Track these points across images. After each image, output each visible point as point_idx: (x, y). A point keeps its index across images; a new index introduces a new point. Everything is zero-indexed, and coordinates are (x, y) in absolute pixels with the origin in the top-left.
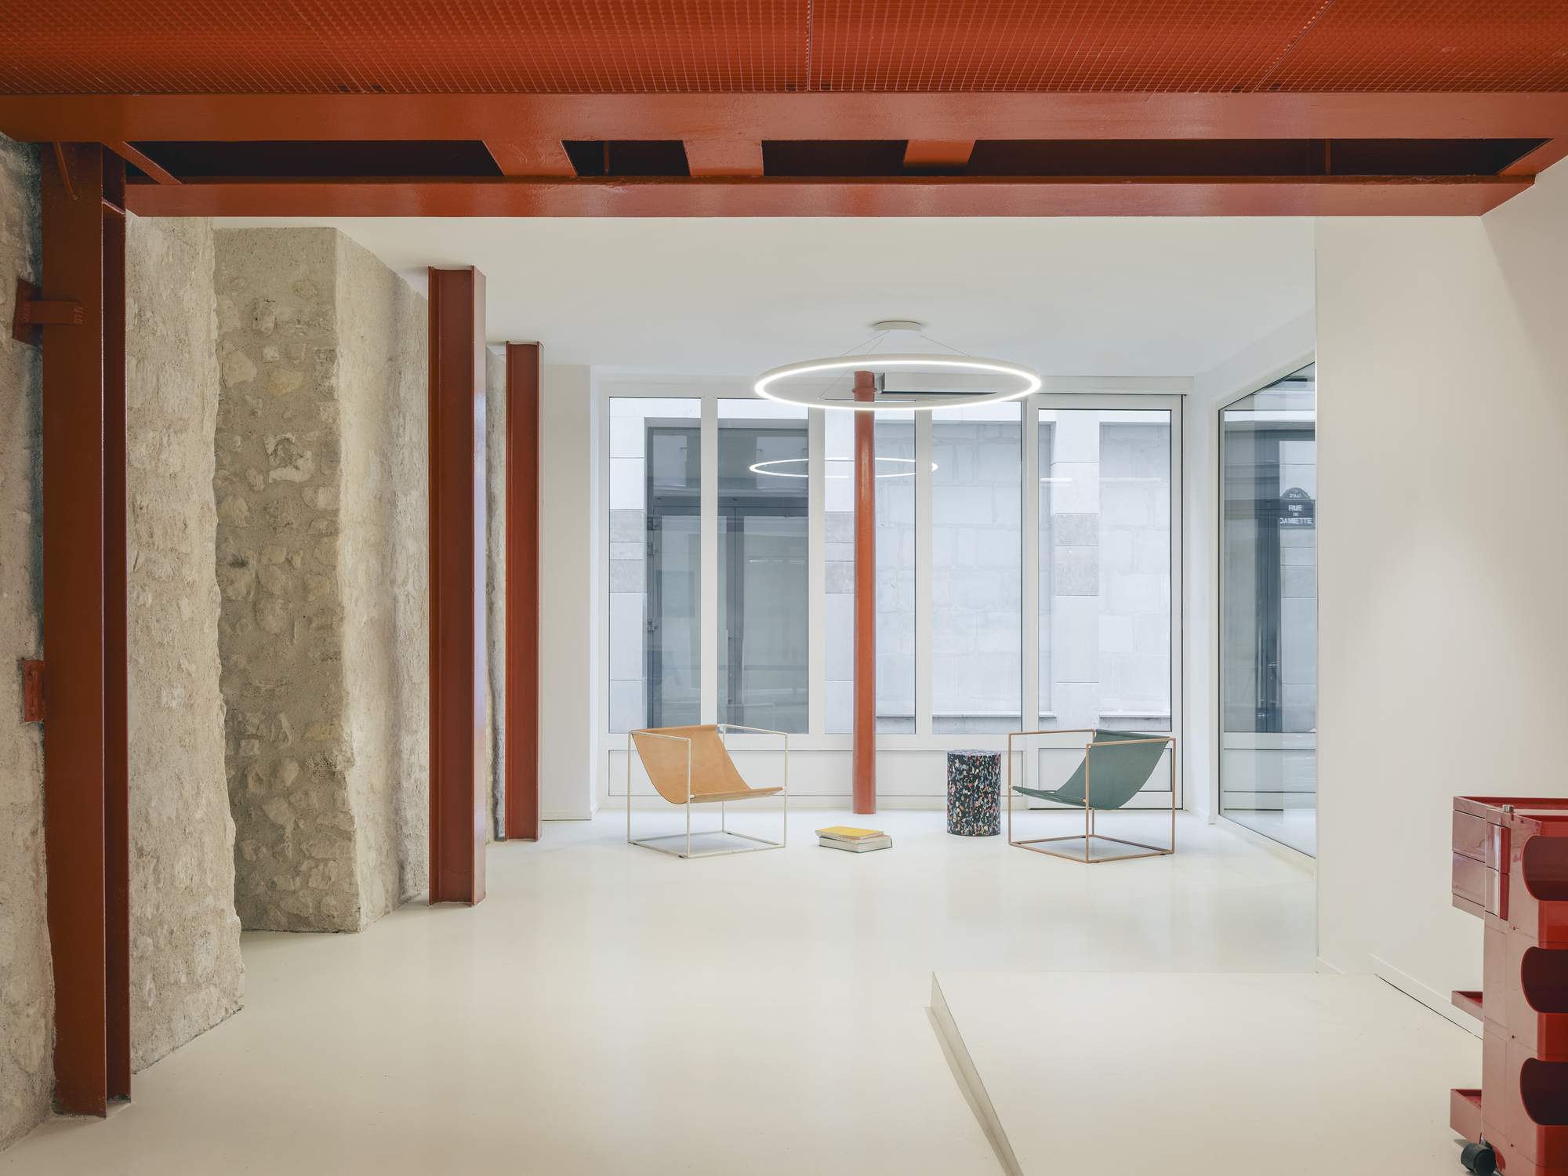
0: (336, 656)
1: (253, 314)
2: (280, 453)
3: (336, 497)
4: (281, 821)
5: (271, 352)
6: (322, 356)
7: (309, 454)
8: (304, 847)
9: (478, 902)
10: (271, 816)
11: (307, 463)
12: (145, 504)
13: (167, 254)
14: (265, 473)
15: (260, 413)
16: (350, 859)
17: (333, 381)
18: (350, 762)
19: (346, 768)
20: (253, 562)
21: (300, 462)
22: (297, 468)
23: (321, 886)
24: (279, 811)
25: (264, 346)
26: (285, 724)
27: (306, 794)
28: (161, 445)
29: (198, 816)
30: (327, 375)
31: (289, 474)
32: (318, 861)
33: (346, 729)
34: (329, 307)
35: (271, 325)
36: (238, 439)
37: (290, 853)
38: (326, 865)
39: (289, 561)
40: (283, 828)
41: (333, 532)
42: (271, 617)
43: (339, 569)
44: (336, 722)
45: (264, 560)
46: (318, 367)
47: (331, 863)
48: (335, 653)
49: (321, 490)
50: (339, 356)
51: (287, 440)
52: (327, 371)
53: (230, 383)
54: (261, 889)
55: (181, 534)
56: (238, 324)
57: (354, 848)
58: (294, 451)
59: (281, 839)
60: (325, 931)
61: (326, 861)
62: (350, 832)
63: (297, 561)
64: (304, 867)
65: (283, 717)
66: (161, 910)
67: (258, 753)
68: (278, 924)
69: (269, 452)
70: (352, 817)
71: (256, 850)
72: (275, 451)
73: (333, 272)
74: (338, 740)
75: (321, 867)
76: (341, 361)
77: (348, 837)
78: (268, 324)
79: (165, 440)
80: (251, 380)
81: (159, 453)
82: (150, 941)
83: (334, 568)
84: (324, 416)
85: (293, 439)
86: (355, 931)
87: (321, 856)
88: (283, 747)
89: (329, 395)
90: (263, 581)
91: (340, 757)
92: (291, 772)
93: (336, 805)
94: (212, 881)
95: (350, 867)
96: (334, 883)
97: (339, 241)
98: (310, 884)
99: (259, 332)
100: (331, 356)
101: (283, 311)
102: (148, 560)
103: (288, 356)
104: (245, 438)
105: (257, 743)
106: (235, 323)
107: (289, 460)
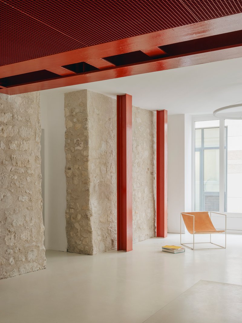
0: (88, 190)
1: (72, 112)
2: (77, 143)
3: (88, 152)
4: (77, 228)
5: (75, 120)
6: (85, 120)
7: (82, 143)
8: (82, 234)
9: (128, 251)
10: (76, 227)
11: (82, 145)
12: (15, 157)
13: (23, 102)
14: (74, 148)
15: (73, 134)
16: (91, 238)
17: (87, 125)
18: (91, 215)
19: (90, 216)
20: (72, 168)
21: (81, 145)
22: (80, 146)
23: (85, 244)
24: (77, 226)
25: (73, 119)
26: (78, 205)
27: (82, 222)
28: (20, 144)
29: (31, 225)
30: (86, 125)
31: (78, 148)
32: (84, 238)
33: (90, 207)
34: (86, 108)
35: (75, 114)
36: (69, 140)
37: (79, 235)
38: (86, 239)
39: (79, 168)
40: (78, 229)
41: (87, 161)
42: (75, 181)
43: (89, 169)
44: (88, 205)
45: (74, 168)
46: (84, 123)
47: (87, 238)
48: (88, 189)
49: (85, 151)
50: (88, 119)
51: (78, 140)
52: (86, 123)
53: (68, 127)
54: (74, 243)
55: (27, 163)
56: (69, 114)
57: (92, 235)
58: (80, 142)
59: (78, 232)
60: (86, 254)
61: (86, 238)
62: (91, 232)
63: (80, 168)
64: (82, 239)
65: (77, 204)
66: (16, 244)
67: (73, 212)
68: (77, 251)
69: (75, 143)
70: (91, 228)
71: (73, 234)
72: (76, 143)
73: (86, 100)
74: (89, 210)
75: (85, 239)
76: (89, 121)
77: (90, 232)
78: (74, 113)
79: (22, 143)
80: (71, 127)
81: (20, 146)
82: (12, 251)
83: (88, 169)
84: (85, 134)
85: (79, 140)
86: (92, 255)
87: (85, 237)
88: (78, 211)
89: (86, 129)
90: (74, 173)
91: (89, 214)
92: (79, 217)
93: (88, 225)
94: (35, 239)
95: (91, 240)
96: (88, 243)
97: (88, 92)
98: (83, 243)
99: (73, 116)
100: (86, 120)
101: (77, 110)
102: (16, 169)
103: (78, 120)
104: (71, 140)
105: (73, 210)
106: (68, 114)
107: (78, 145)
